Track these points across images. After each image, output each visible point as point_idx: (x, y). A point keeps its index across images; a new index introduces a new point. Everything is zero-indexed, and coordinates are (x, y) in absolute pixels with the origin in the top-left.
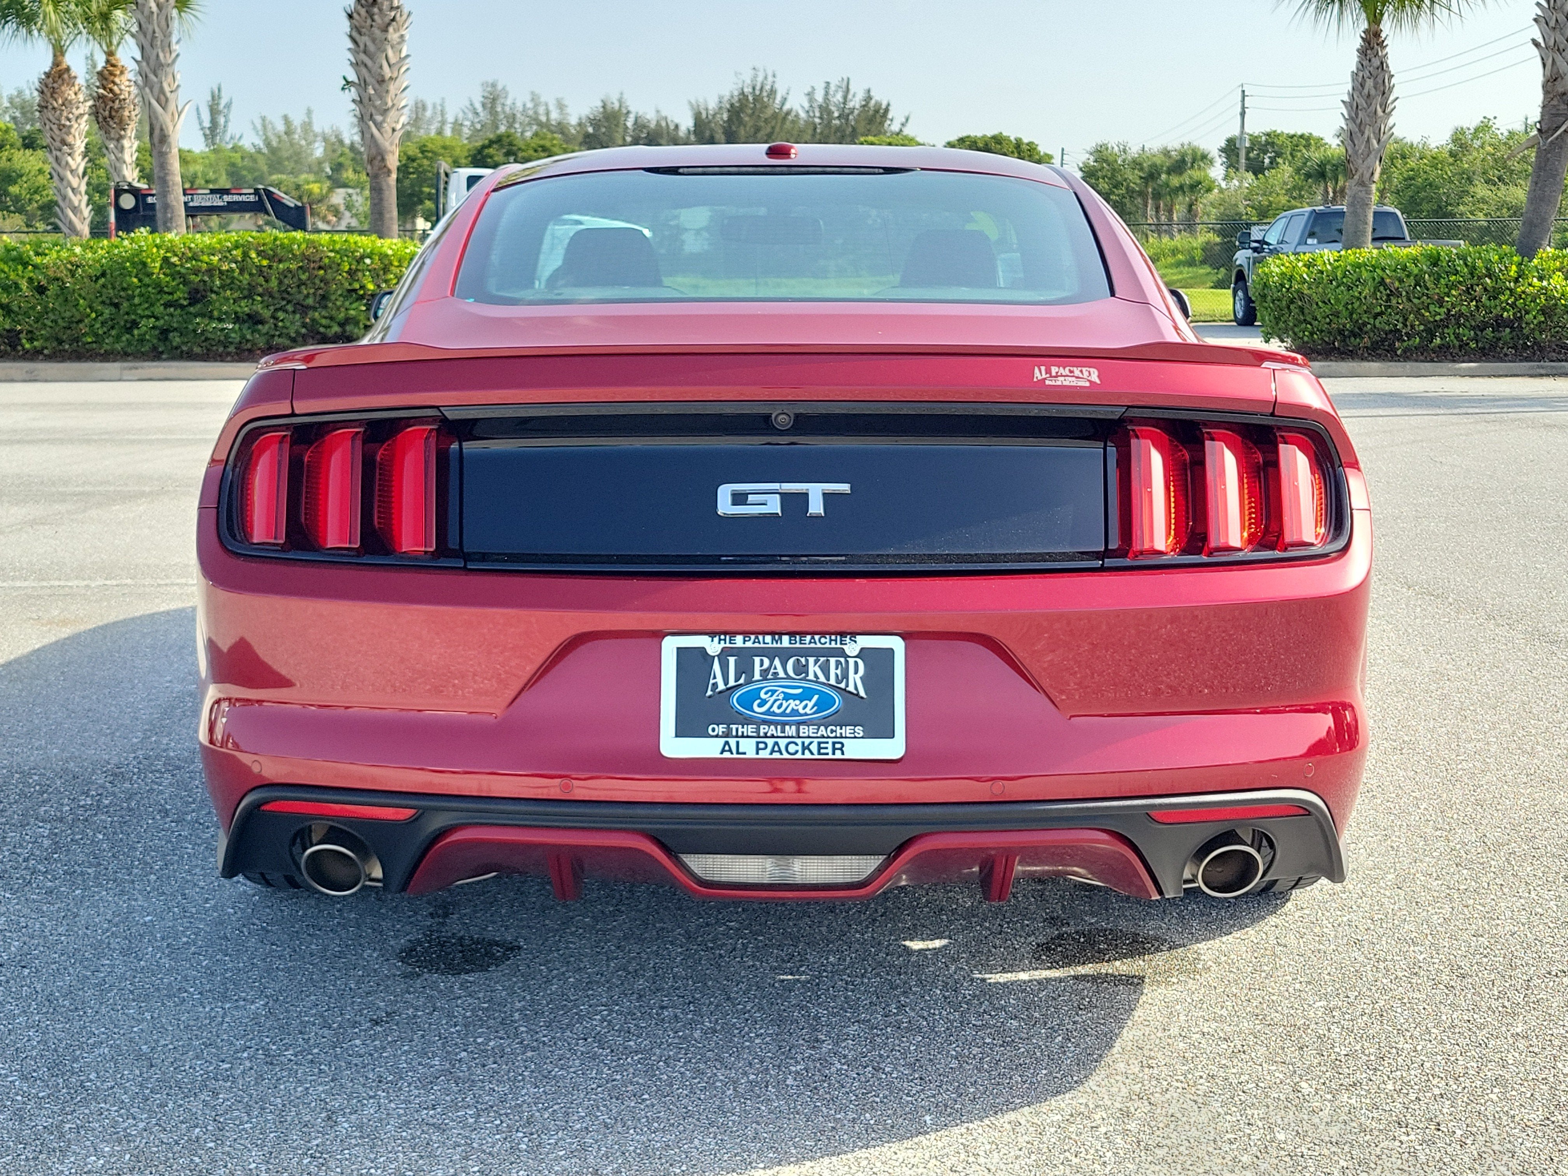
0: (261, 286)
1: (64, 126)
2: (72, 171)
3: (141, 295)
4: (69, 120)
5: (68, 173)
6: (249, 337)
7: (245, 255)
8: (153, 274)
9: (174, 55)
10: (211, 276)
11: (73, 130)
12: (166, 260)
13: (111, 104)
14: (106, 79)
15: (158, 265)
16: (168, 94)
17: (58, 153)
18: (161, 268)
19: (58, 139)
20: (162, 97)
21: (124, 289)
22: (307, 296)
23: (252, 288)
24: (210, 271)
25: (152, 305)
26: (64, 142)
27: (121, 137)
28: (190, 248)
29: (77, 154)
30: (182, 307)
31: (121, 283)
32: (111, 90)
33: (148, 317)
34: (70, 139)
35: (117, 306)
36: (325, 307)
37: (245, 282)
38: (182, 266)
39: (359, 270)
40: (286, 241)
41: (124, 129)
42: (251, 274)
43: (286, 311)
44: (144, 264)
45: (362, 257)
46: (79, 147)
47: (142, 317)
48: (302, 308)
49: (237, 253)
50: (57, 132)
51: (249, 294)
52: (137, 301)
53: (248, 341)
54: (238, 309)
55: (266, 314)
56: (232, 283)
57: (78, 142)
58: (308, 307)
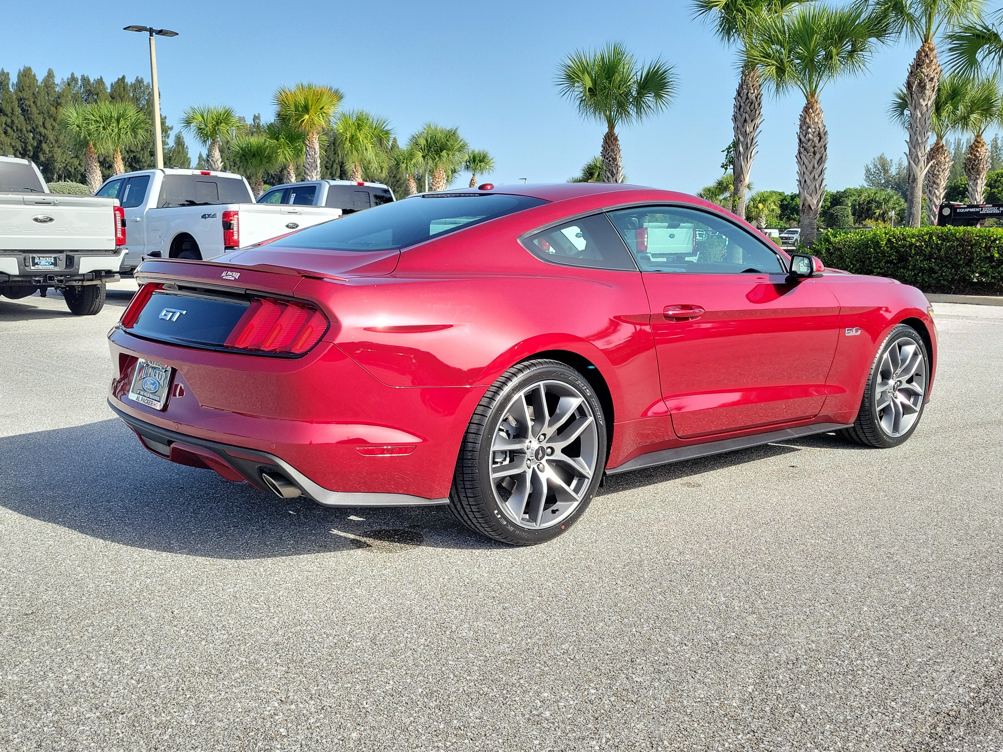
0: (936, 254)
1: (936, 174)
2: (936, 197)
3: (875, 257)
4: (939, 171)
5: (934, 198)
6: (926, 280)
7: (931, 238)
8: (881, 247)
9: (926, 137)
10: (911, 249)
11: (940, 177)
12: (889, 240)
13: (973, 162)
14: (973, 149)
15: (884, 243)
16: (920, 158)
17: (931, 188)
18: (886, 244)
19: (931, 181)
20: (916, 159)
21: (867, 254)
22: (960, 260)
23: (931, 256)
24: (911, 245)
25: (880, 262)
26: (934, 183)
27: (977, 179)
28: (903, 234)
29: (941, 188)
30: (895, 264)
31: (866, 252)
32: (975, 155)
33: (877, 268)
34: (938, 181)
35: (863, 262)
36: (970, 266)
37: (927, 252)
38: (897, 243)
39: (992, 247)
40: (953, 231)
41: (979, 175)
42: (932, 248)
43: (948, 268)
44: (878, 242)
45: (995, 240)
46: (943, 185)
47: (874, 268)
48: (956, 267)
49: (927, 237)
50: (931, 177)
51: (930, 257)
52: (872, 260)
53: (926, 282)
54: (922, 266)
55: (937, 268)
56: (921, 252)
57: (943, 182)
58: (960, 265)
